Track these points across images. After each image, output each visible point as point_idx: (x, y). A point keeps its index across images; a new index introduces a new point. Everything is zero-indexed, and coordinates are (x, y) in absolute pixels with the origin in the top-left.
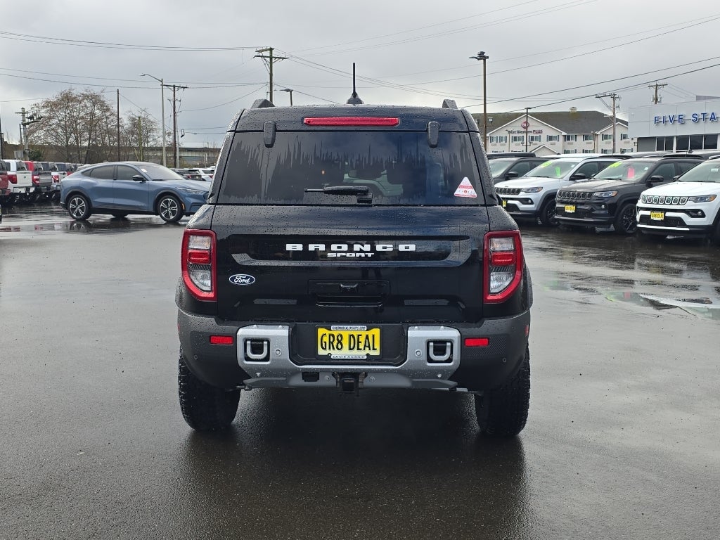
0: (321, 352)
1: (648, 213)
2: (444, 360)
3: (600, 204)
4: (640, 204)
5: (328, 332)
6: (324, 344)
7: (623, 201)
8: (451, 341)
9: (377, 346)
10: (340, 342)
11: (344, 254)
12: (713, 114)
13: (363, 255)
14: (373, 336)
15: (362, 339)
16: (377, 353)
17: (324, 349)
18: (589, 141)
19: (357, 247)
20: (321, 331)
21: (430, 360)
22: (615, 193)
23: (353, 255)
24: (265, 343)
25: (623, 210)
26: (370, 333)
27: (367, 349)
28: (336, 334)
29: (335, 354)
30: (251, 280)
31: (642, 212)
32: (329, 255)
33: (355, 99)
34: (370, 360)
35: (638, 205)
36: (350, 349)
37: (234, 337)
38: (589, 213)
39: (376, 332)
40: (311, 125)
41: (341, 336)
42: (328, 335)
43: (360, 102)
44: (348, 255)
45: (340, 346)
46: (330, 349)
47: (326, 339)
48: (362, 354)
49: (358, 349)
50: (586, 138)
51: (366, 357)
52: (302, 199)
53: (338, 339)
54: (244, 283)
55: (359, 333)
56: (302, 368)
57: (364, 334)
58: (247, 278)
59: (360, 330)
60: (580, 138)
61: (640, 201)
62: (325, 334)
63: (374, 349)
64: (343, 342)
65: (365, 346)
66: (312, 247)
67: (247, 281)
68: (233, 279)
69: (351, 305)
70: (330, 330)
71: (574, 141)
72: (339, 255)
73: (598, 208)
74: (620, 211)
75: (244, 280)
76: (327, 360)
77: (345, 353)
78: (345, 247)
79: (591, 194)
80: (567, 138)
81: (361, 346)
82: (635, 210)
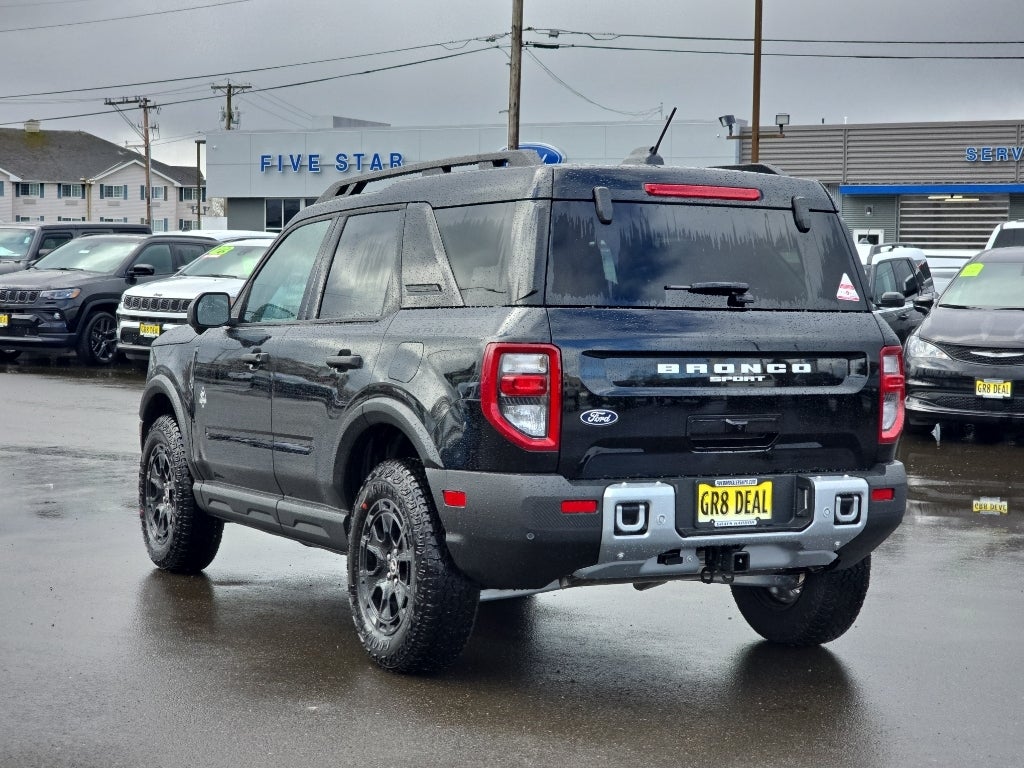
0: (702, 518)
1: (136, 325)
2: (851, 520)
3: (52, 312)
4: (122, 310)
5: (710, 489)
6: (705, 507)
7: (91, 304)
8: (859, 495)
9: (768, 507)
10: (725, 503)
11: (730, 378)
12: (376, 156)
13: (752, 379)
14: (764, 493)
15: (751, 498)
16: (767, 516)
17: (706, 513)
18: (72, 198)
19: (745, 368)
20: (703, 488)
21: (837, 522)
22: (77, 291)
23: (741, 379)
24: (642, 507)
25: (92, 322)
26: (760, 489)
27: (756, 510)
28: (720, 491)
29: (720, 520)
30: (613, 417)
31: (124, 324)
32: (713, 379)
33: (654, 156)
34: (762, 526)
35: (118, 311)
36: (737, 512)
37: (598, 503)
38: (32, 327)
39: (767, 486)
40: (655, 195)
41: (727, 493)
42: (710, 494)
43: (660, 161)
44: (735, 379)
45: (724, 510)
46: (712, 513)
47: (708, 499)
48: (750, 519)
49: (747, 512)
50: (65, 190)
51: (755, 523)
52: (664, 300)
53: (722, 500)
54: (603, 422)
55: (748, 489)
56: (688, 542)
57: (753, 490)
58: (606, 415)
59: (749, 485)
60: (51, 191)
61: (121, 305)
62: (707, 493)
63: (764, 511)
64: (729, 503)
65: (754, 507)
66: (691, 368)
67: (607, 419)
68: (585, 417)
69: (733, 450)
70: (713, 485)
71: (37, 197)
72: (724, 379)
73: (49, 317)
74: (87, 322)
75: (602, 418)
76: (710, 528)
77: (731, 518)
78: (731, 368)
79: (34, 295)
80: (22, 189)
81: (750, 508)
82: (114, 320)
